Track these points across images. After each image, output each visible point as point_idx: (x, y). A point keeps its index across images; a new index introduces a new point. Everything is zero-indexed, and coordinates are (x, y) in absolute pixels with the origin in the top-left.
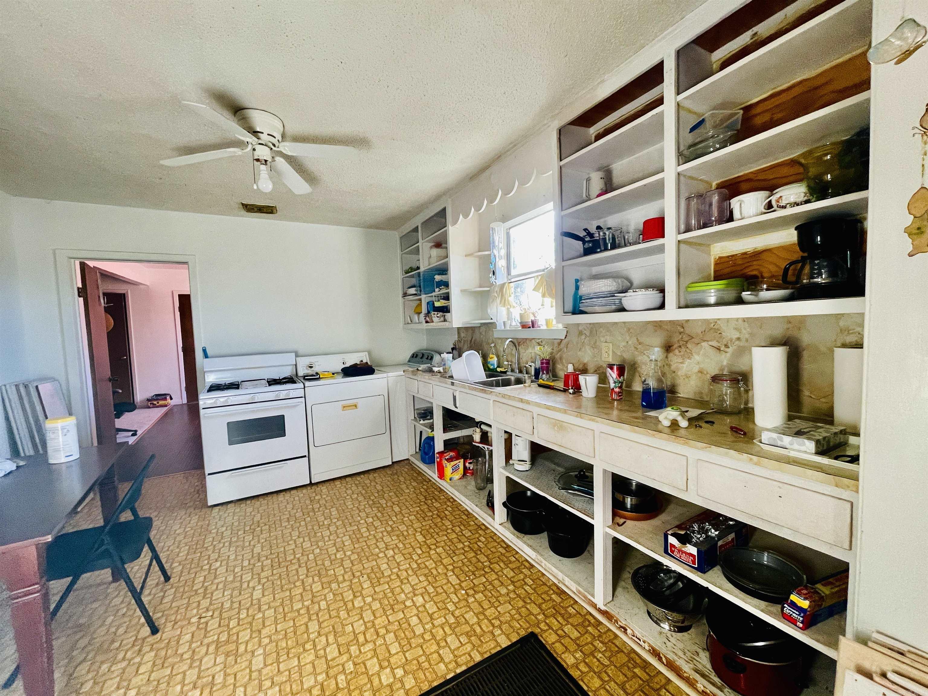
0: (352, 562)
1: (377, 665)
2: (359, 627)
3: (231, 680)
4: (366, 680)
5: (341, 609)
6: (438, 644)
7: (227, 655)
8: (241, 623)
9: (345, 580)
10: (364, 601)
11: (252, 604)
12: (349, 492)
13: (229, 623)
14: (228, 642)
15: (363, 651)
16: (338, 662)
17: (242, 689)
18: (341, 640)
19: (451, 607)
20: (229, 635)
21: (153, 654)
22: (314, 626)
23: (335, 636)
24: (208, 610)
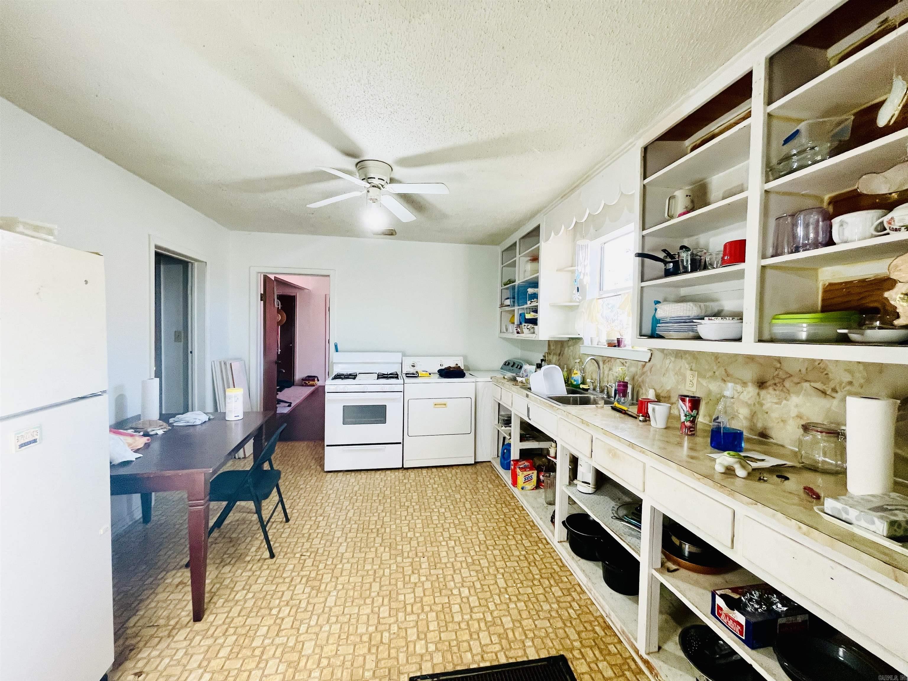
0: (418, 543)
1: (416, 635)
2: (410, 599)
3: (310, 608)
4: (404, 644)
5: (399, 580)
6: (471, 635)
7: (313, 589)
8: (326, 568)
9: (408, 557)
10: (419, 579)
11: (337, 555)
12: (432, 481)
13: (319, 565)
14: (315, 579)
15: (407, 619)
16: (387, 622)
17: (316, 617)
18: (394, 605)
19: (492, 606)
20: (317, 574)
21: (268, 571)
22: (376, 587)
23: (390, 600)
24: (307, 551)
